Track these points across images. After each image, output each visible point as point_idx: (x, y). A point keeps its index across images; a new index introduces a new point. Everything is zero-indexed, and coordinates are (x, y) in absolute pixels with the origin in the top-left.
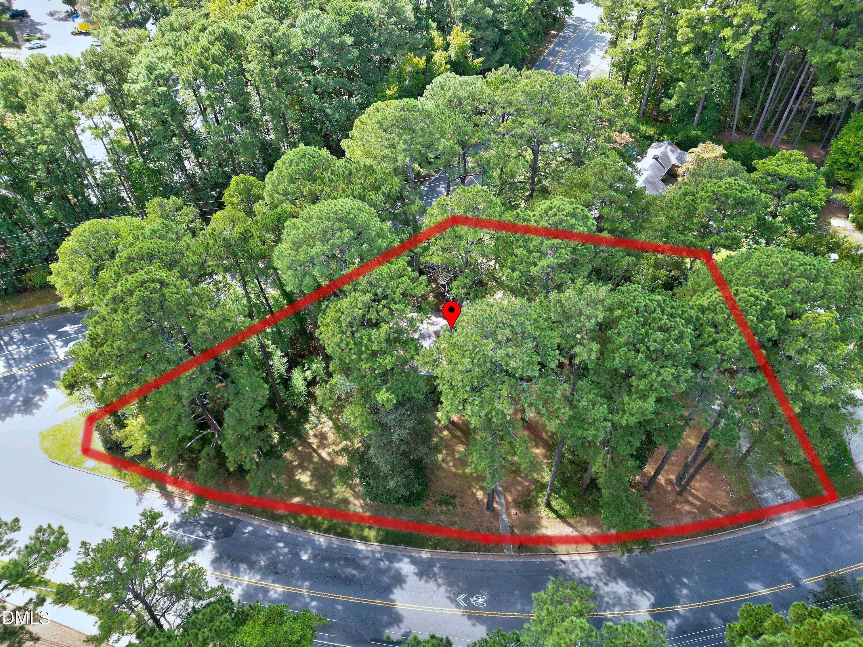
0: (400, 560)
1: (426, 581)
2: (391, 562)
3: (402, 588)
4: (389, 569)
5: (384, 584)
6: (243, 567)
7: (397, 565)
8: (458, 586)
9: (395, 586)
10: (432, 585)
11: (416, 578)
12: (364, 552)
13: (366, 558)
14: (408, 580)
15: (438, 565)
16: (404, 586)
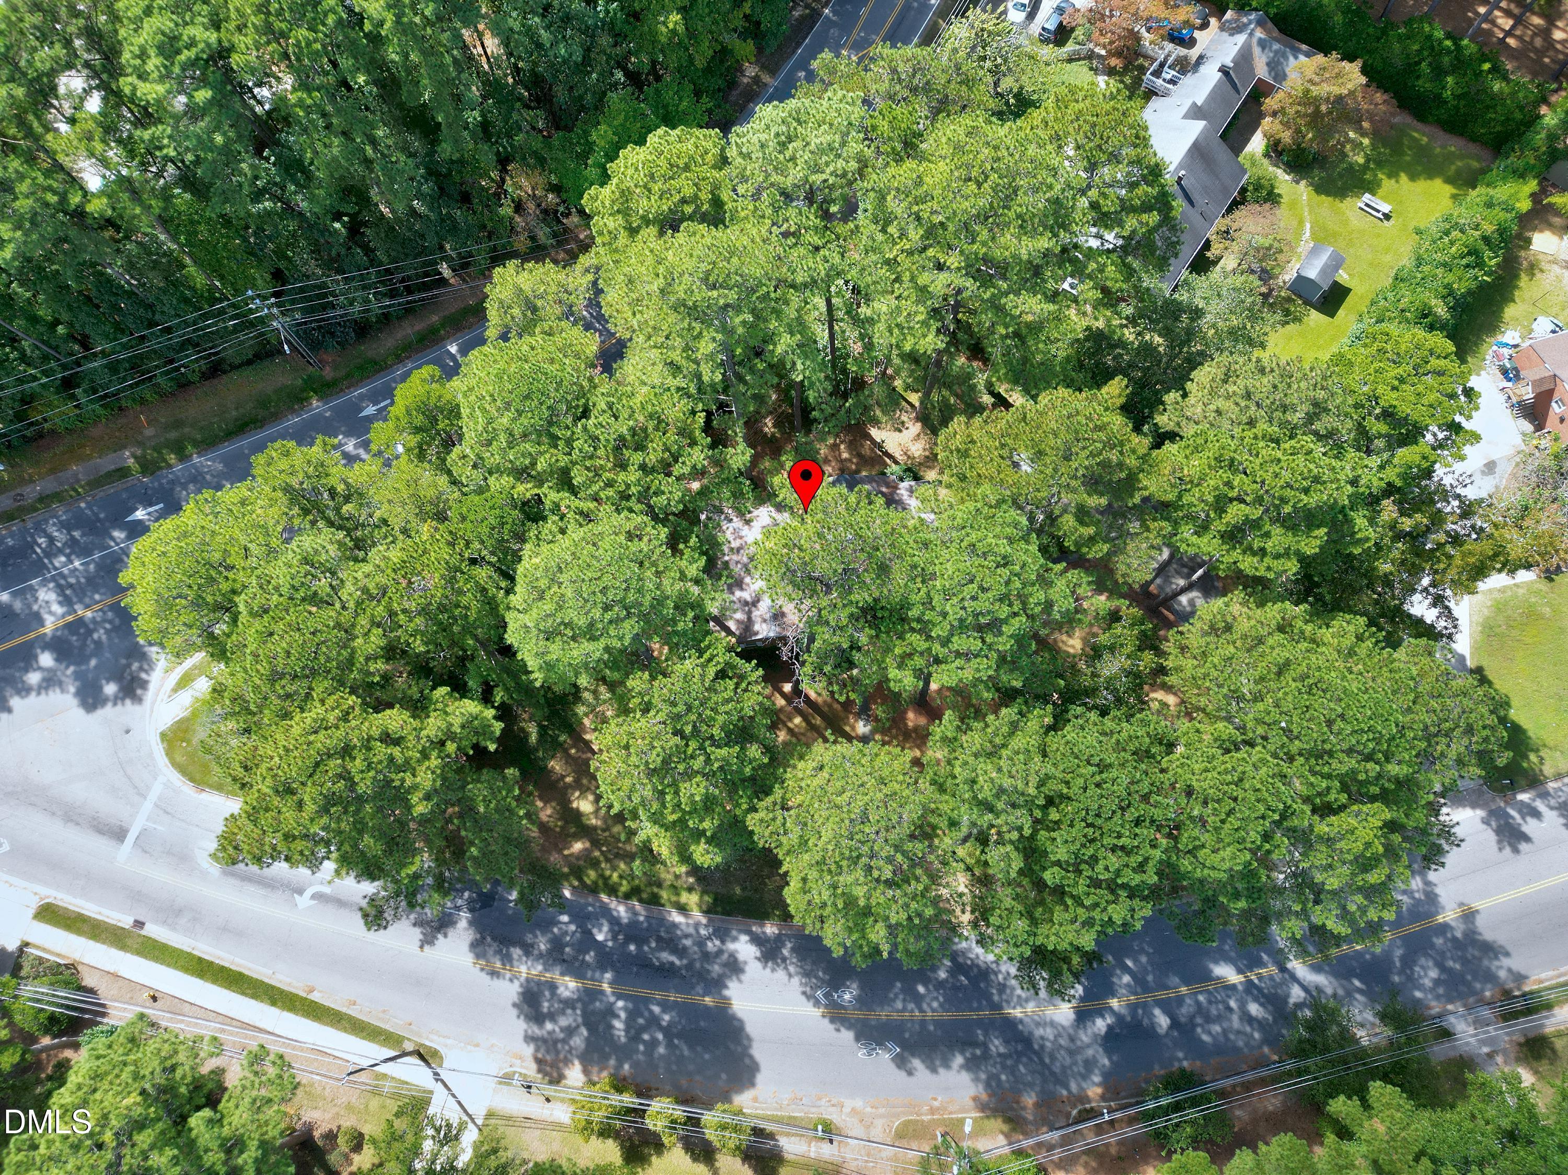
0: (735, 939)
1: (773, 970)
2: (723, 942)
3: (740, 981)
4: (720, 952)
5: (714, 975)
6: (516, 952)
7: (731, 946)
8: (816, 977)
9: (730, 977)
10: (781, 974)
11: (758, 965)
12: (683, 927)
13: (687, 936)
14: (747, 968)
15: (789, 945)
16: (743, 977)
